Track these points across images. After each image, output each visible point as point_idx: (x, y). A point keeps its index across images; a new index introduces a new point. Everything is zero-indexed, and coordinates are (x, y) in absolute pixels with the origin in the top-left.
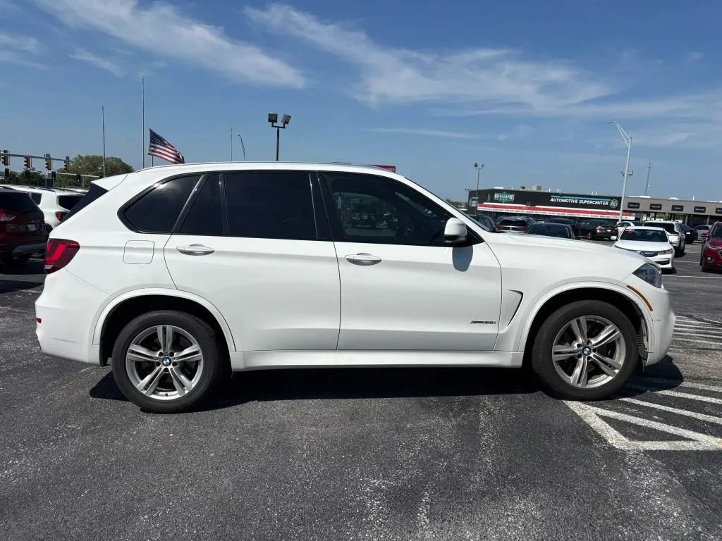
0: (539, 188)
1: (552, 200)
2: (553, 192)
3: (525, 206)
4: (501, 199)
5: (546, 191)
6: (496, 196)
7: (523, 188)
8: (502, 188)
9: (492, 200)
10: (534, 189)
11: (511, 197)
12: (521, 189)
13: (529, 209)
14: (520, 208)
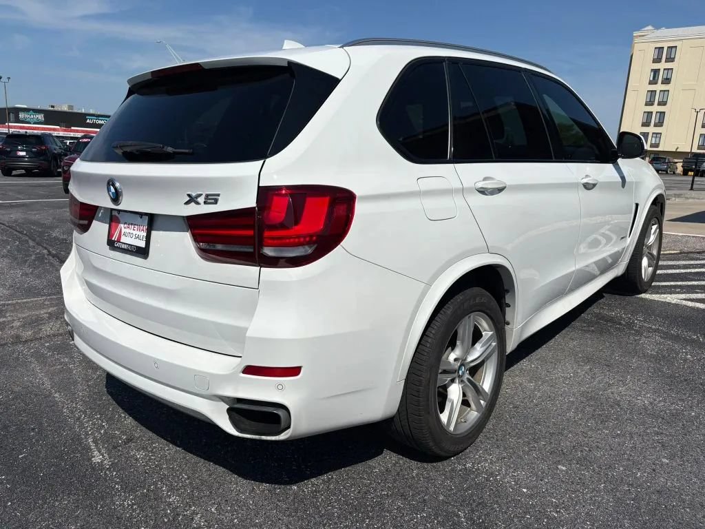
0: (70, 107)
1: (88, 121)
2: (87, 112)
3: (58, 127)
4: (27, 120)
5: (79, 111)
6: (21, 115)
7: (53, 107)
8: (25, 106)
9: (18, 120)
10: (65, 108)
11: (41, 117)
12: (51, 109)
13: (65, 131)
14: (54, 130)
